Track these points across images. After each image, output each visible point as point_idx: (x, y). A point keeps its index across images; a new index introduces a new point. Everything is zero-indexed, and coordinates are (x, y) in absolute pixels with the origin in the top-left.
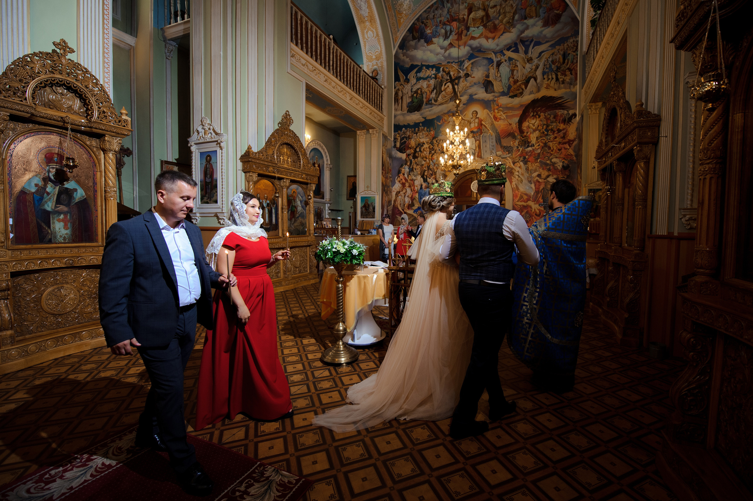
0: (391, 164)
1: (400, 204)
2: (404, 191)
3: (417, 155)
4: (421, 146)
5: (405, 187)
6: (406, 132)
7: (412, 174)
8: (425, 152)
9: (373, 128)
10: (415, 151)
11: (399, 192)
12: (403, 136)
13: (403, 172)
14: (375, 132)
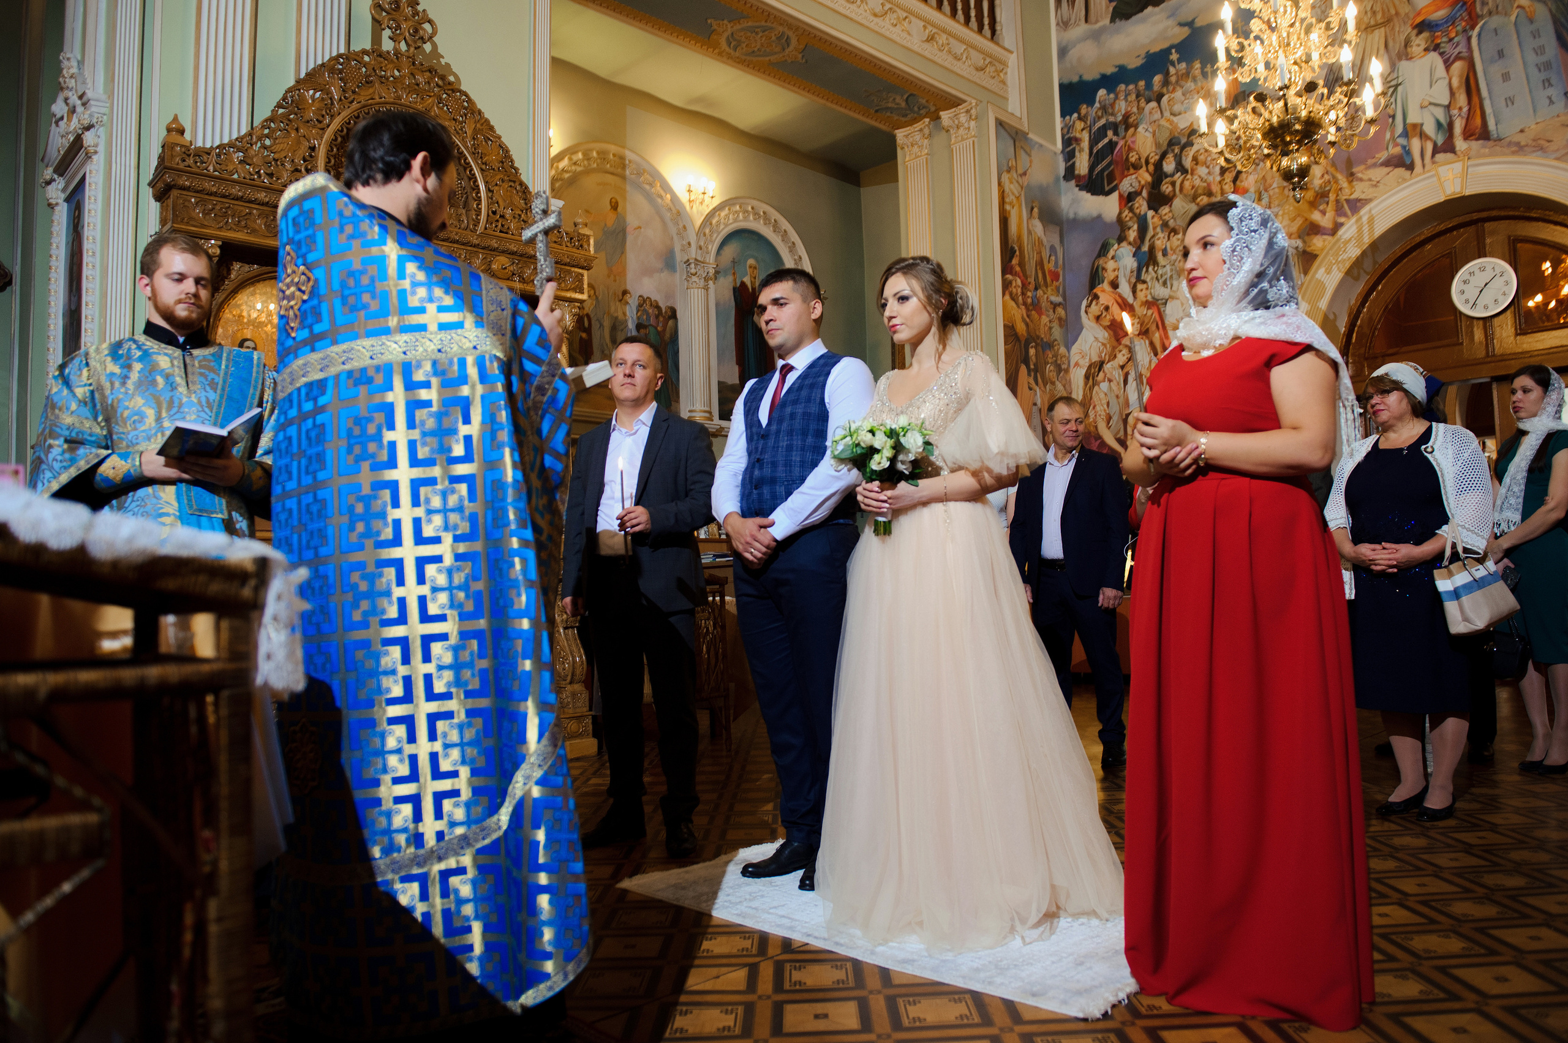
0: (1053, 248)
1: (1109, 418)
2: (1121, 358)
3: (1166, 188)
4: (1183, 148)
5: (1125, 341)
6: (1113, 105)
7: (1148, 275)
8: (1202, 171)
9: (953, 102)
10: (1159, 175)
11: (1101, 365)
12: (1103, 122)
13: (1110, 275)
14: (963, 118)
